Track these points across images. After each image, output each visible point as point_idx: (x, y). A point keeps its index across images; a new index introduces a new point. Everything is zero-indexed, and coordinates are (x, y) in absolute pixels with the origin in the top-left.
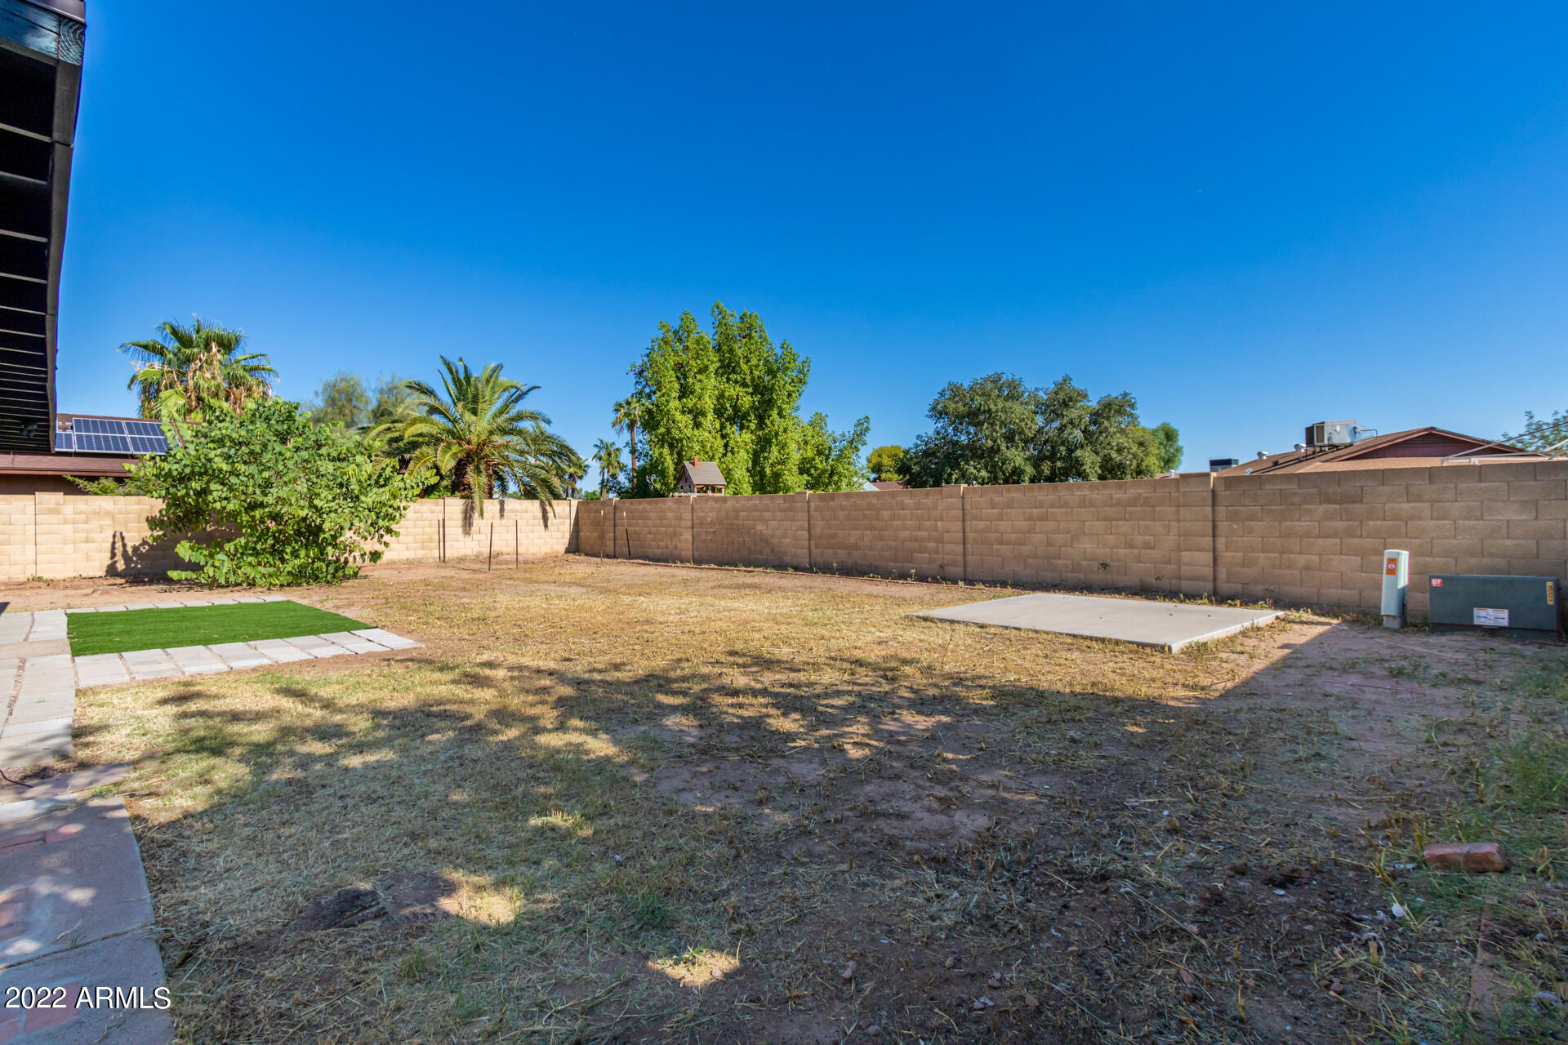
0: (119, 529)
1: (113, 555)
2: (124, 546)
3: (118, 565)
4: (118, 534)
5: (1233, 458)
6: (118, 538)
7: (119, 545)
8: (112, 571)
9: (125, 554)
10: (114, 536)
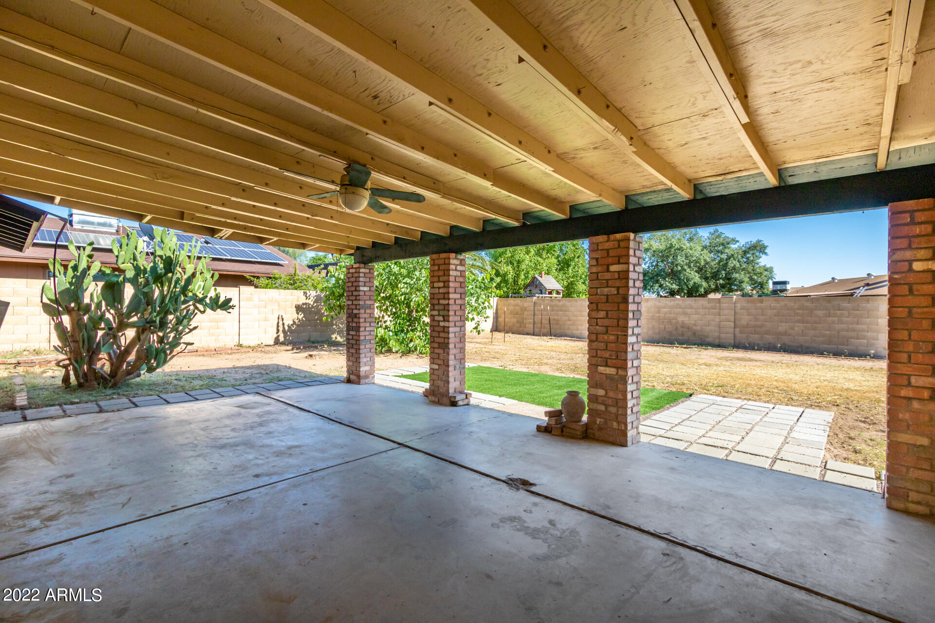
0: (281, 314)
1: (278, 331)
2: (283, 324)
3: (280, 338)
4: (280, 317)
5: (787, 280)
6: (280, 319)
7: (281, 323)
8: (277, 342)
9: (284, 331)
10: (278, 318)
